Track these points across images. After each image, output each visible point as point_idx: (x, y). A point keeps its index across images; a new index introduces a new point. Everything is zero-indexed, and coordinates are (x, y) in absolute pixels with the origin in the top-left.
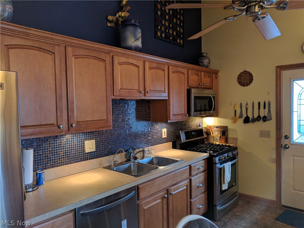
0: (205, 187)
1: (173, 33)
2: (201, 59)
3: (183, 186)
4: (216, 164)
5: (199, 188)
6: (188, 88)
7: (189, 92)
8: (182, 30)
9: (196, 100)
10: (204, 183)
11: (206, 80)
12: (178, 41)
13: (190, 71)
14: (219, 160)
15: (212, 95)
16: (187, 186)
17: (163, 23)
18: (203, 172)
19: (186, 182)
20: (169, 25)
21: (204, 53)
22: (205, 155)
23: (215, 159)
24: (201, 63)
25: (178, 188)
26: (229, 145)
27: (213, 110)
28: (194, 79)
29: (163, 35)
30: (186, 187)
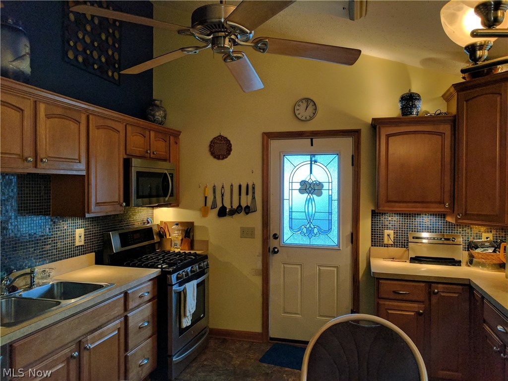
0: (153, 327)
1: (100, 57)
2: (151, 110)
3: (111, 330)
4: (172, 285)
5: (141, 329)
6: (126, 157)
7: (127, 164)
8: (117, 56)
9: (140, 179)
10: (151, 320)
11: (159, 146)
12: (110, 74)
13: (129, 128)
14: (178, 278)
15: (168, 171)
16: (119, 329)
17: (81, 36)
18: (149, 301)
19: (118, 322)
20: (92, 42)
21: (156, 100)
22: (154, 272)
23: (171, 277)
24: (151, 117)
25: (101, 336)
26: (196, 253)
27: (170, 196)
28: (136, 142)
29: (80, 59)
30: (117, 332)
